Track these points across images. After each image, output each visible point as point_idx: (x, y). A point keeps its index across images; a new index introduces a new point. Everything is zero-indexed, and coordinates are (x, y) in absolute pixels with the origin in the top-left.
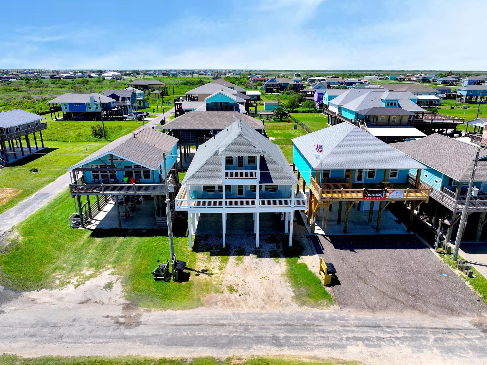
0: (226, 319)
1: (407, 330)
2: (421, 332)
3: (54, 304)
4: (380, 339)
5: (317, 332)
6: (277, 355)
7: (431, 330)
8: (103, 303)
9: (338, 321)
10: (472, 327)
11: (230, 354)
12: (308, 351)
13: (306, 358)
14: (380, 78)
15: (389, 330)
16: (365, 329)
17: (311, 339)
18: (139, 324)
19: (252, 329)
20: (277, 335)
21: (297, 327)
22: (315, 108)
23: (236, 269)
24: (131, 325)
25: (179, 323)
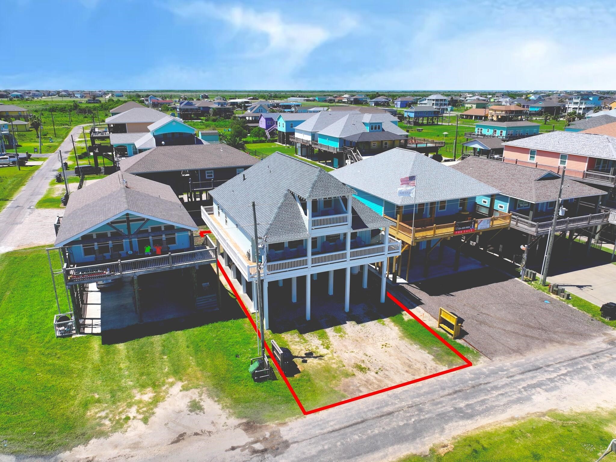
0: (387, 405)
1: (565, 364)
2: (577, 364)
3: (132, 457)
4: (552, 380)
5: (491, 390)
6: (477, 428)
7: (583, 358)
8: (209, 432)
9: (500, 373)
10: (609, 346)
11: (429, 444)
12: (501, 413)
13: (507, 422)
14: (307, 100)
15: (551, 369)
16: (530, 374)
17: (493, 399)
18: (286, 445)
19: (427, 407)
20: (457, 406)
21: (468, 391)
22: (266, 137)
23: (345, 343)
24: (277, 449)
25: (337, 427)
